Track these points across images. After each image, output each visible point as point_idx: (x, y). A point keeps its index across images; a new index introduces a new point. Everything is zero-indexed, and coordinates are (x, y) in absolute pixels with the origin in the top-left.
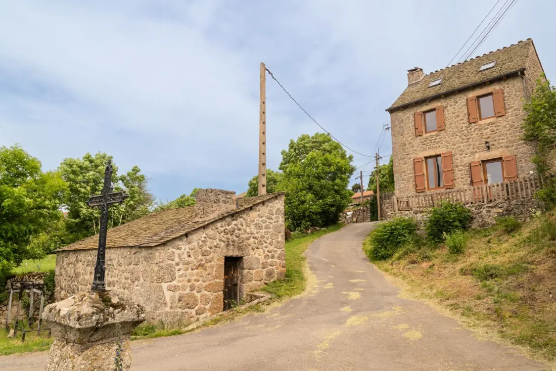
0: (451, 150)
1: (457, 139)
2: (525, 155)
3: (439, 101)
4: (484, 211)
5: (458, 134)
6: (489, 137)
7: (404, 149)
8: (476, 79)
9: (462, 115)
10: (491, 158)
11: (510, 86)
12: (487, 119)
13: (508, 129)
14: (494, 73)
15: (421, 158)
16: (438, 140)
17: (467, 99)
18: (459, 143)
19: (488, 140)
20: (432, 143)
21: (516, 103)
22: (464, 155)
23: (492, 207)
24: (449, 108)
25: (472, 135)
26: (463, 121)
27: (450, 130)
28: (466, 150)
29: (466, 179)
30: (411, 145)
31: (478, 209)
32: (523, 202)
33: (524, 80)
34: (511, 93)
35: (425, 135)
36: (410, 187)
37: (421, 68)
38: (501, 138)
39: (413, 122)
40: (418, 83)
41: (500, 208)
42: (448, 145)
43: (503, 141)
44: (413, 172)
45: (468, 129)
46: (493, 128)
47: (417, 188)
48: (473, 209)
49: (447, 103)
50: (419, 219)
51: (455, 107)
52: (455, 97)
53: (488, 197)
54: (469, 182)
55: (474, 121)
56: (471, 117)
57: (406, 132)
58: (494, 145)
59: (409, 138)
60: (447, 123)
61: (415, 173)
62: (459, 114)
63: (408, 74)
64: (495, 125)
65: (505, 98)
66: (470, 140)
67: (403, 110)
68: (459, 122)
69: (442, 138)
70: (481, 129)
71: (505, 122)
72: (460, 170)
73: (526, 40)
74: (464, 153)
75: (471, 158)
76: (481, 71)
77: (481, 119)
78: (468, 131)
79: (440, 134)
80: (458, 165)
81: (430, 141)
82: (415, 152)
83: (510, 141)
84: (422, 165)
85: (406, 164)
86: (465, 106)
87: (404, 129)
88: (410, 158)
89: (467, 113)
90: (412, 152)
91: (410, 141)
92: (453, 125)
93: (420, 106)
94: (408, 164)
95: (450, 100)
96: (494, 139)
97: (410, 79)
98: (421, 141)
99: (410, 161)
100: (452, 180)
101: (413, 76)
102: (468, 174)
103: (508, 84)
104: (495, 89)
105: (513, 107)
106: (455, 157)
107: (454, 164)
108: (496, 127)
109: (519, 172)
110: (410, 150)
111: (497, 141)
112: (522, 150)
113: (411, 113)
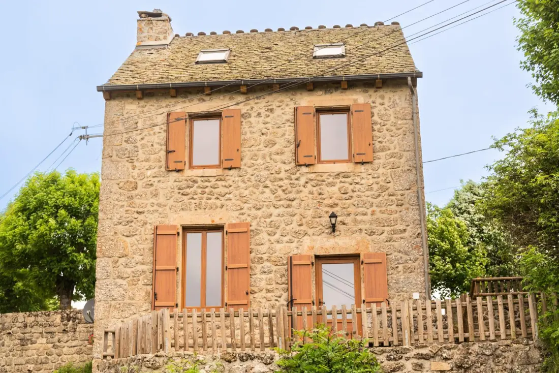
0: (249, 219)
1: (265, 195)
2: (405, 257)
3: (231, 98)
4: (409, 366)
5: (268, 183)
6: (336, 205)
7: (131, 198)
9: (281, 143)
10: (337, 253)
11: (386, 101)
12: (334, 162)
13: (377, 193)
14: (353, 69)
15: (175, 227)
16: (223, 190)
17: (296, 109)
18: (268, 207)
19: (335, 210)
20: (205, 195)
21: (395, 142)
22: (277, 236)
23: (427, 357)
24: (252, 119)
25: (299, 192)
26: (284, 157)
27: (250, 171)
28: (283, 225)
29: (278, 294)
30: (152, 188)
31: (395, 359)
32: (496, 349)
33: (414, 97)
34: (385, 118)
35: (188, 173)
36: (137, 298)
37: (170, 16)
38: (360, 210)
39: (164, 135)
40: (163, 47)
41: (446, 359)
42: (242, 205)
43: (365, 218)
44: (149, 259)
45: (293, 177)
46: (347, 185)
47: (157, 304)
48: (382, 358)
49: (248, 107)
51: (268, 120)
52: (268, 98)
53: (411, 331)
54: (285, 303)
55: (307, 161)
56: (302, 151)
57: (142, 156)
58: (344, 224)
59: (149, 173)
60: (247, 153)
61: (155, 262)
62: (277, 140)
63: (138, 21)
64: (349, 180)
65: (374, 127)
66: (294, 203)
67: (140, 99)
68: (274, 157)
69: (230, 186)
70: (320, 183)
71: (370, 177)
72: (266, 270)
73: (391, 24)
74: (279, 232)
75: (293, 245)
76: (318, 58)
77: (320, 162)
78: (292, 182)
79: (227, 178)
80: (261, 258)
81: (201, 190)
82: (160, 209)
83: (379, 222)
84: (175, 246)
85: (133, 236)
86: (289, 124)
87: (137, 147)
88: (145, 223)
89: (292, 140)
90: (152, 209)
91: (149, 179)
92: (258, 162)
93: (184, 100)
94: (136, 237)
95: (256, 101)
96: (344, 210)
97: (143, 32)
98: (177, 183)
99: (145, 231)
100: (247, 293)
101: (152, 28)
102: (283, 283)
103: (383, 97)
104: (355, 100)
105: (389, 149)
106: (257, 237)
107: (253, 255)
108: (351, 184)
109: (392, 292)
110: (146, 202)
111: (352, 216)
112: (400, 245)
113: (160, 111)
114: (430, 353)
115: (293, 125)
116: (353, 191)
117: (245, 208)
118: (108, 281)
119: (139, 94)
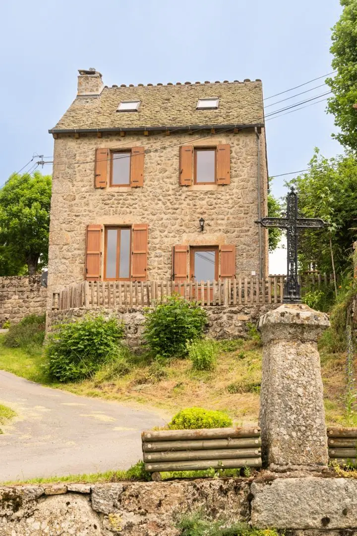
0: (148, 221)
1: (159, 206)
2: (248, 248)
3: (138, 140)
4: (225, 317)
5: (161, 197)
6: (205, 213)
7: (71, 206)
8: (190, 119)
9: (170, 170)
10: (204, 244)
11: (241, 143)
12: (205, 184)
13: (231, 206)
14: (221, 119)
15: (99, 226)
16: (132, 202)
17: (181, 148)
18: (160, 213)
19: (203, 217)
20: (120, 205)
21: (246, 171)
22: (166, 233)
23: (235, 313)
24: (152, 154)
25: (180, 204)
26: (172, 180)
27: (149, 189)
28: (169, 226)
29: (166, 271)
30: (85, 200)
31: (217, 313)
33: (259, 141)
34: (239, 154)
35: (109, 189)
36: (76, 271)
37: (101, 73)
38: (220, 216)
39: (93, 163)
40: (95, 97)
41: (246, 314)
42: (144, 212)
43: (223, 222)
44: (84, 246)
45: (177, 193)
46: (212, 200)
47: (88, 276)
48: (210, 312)
50: (127, 321)
51: (162, 154)
52: (164, 140)
53: (229, 297)
54: (170, 276)
55: (187, 183)
56: (183, 177)
57: (78, 178)
58: (209, 225)
59: (83, 189)
60: (147, 177)
61: (86, 249)
62: (167, 168)
63: (79, 77)
64: (214, 196)
65: (232, 160)
66: (177, 211)
67: (77, 138)
68: (165, 180)
69: (136, 199)
70: (194, 198)
71: (227, 194)
72: (158, 255)
73: (255, 81)
74: (167, 230)
75: (177, 238)
76: (199, 109)
77: (195, 183)
78: (176, 197)
79: (134, 194)
80: (155, 247)
81: (118, 201)
82: (90, 214)
83: (232, 224)
84: (99, 238)
85: (73, 231)
86: (176, 157)
87: (75, 172)
88: (81, 223)
89: (178, 169)
90: (85, 213)
91: (83, 194)
92: (155, 183)
93: (107, 140)
94: (75, 232)
95: (155, 141)
96: (210, 216)
97: (82, 86)
98: (102, 197)
99: (80, 228)
100: (145, 270)
101: (88, 83)
102: (169, 264)
103: (239, 140)
104: (220, 142)
105: (241, 176)
106: (153, 233)
107: (150, 244)
108: (215, 199)
109: (238, 271)
110: (81, 209)
111: (214, 221)
112: (245, 241)
113: (91, 147)
114: (238, 310)
115: (178, 158)
116: (216, 204)
117: (146, 214)
118: (56, 261)
119: (77, 135)
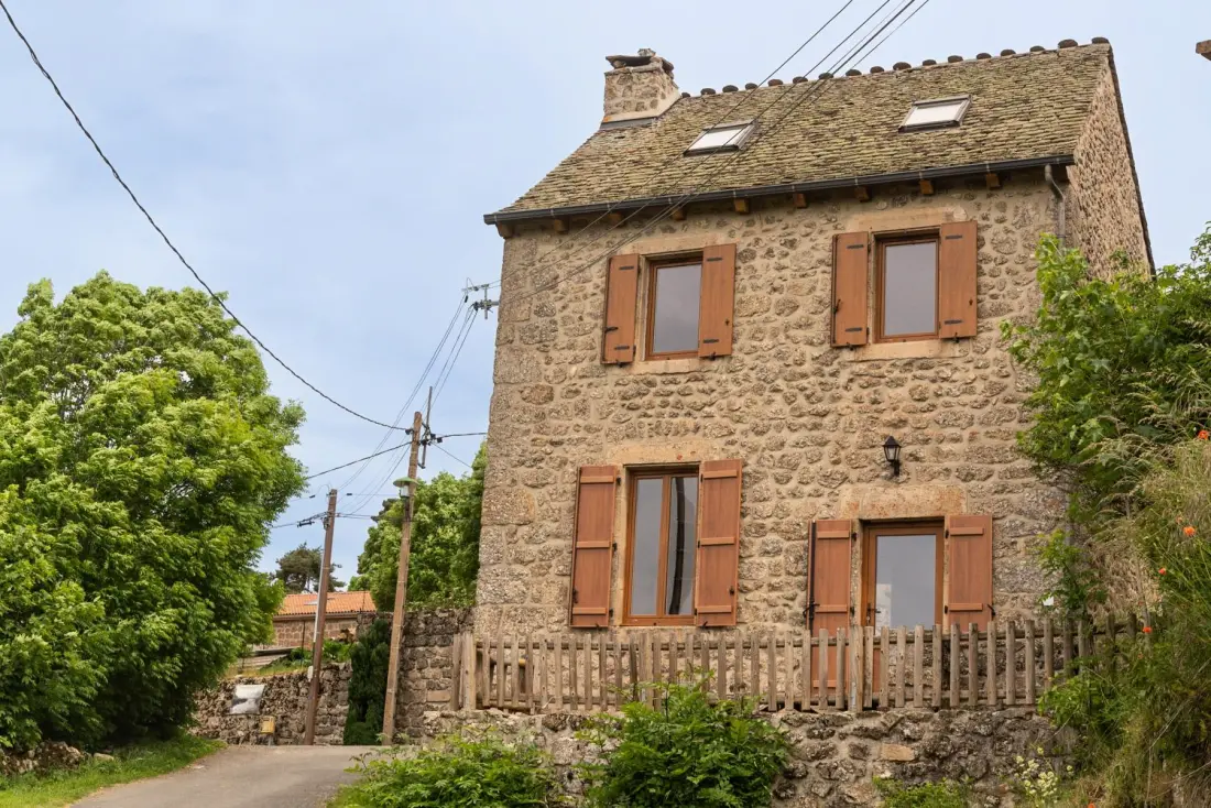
0: (743, 452)
1: (774, 407)
2: (1030, 523)
3: (720, 225)
4: (844, 750)
5: (780, 383)
6: (903, 422)
7: (541, 416)
8: (880, 157)
9: (807, 304)
10: (902, 515)
11: (1009, 214)
12: (904, 338)
13: (981, 398)
14: (956, 151)
15: (612, 469)
16: (700, 399)
17: (836, 239)
18: (779, 429)
19: (896, 434)
20: (668, 410)
21: (1023, 296)
22: (793, 484)
23: (876, 735)
24: (758, 263)
25: (835, 399)
26: (810, 333)
27: (749, 360)
28: (804, 463)
29: (789, 592)
30: (578, 398)
31: (821, 736)
32: (999, 724)
33: (1062, 206)
34: (1005, 248)
35: (642, 367)
36: (546, 598)
37: (668, 59)
38: (949, 431)
39: (601, 297)
40: (646, 122)
41: (909, 739)
42: (733, 426)
43: (955, 447)
44: (568, 528)
45: (827, 370)
46: (925, 383)
47: (577, 610)
48: (800, 733)
49: (751, 239)
50: (565, 754)
51: (785, 262)
52: (790, 220)
53: (865, 684)
54: (801, 610)
55: (851, 339)
56: (843, 321)
57: (562, 339)
58: (917, 459)
59: (573, 369)
60: (744, 326)
61: (576, 535)
62: (798, 300)
63: (607, 74)
64: (930, 373)
65: (983, 266)
66: (826, 420)
68: (792, 333)
69: (713, 391)
70: (874, 380)
71: (971, 366)
72: (768, 549)
73: (1090, 42)
74: (796, 476)
75: (822, 500)
76: (908, 131)
77: (880, 338)
78: (823, 380)
79: (708, 375)
80: (762, 526)
81: (661, 398)
82: (590, 436)
83: (981, 454)
84: (612, 504)
85: (543, 485)
86: (823, 268)
87: (555, 323)
88: (564, 462)
89: (827, 300)
90: (576, 436)
91: (573, 382)
92: (765, 343)
93: (638, 231)
94: (549, 488)
95: (766, 226)
96: (920, 431)
97: (614, 96)
98: (620, 388)
99: (563, 477)
100: (732, 592)
101: (630, 88)
102: (800, 574)
103: (1003, 207)
104: (949, 216)
105: (1011, 310)
106: (756, 487)
107: (748, 519)
108: (934, 381)
109: (1001, 592)
110: (567, 423)
111: (933, 445)
112: (1022, 501)
113: (597, 253)
114: (883, 729)
115: (829, 269)
116: (938, 396)
117: (738, 432)
118: (499, 568)
119: (559, 225)
